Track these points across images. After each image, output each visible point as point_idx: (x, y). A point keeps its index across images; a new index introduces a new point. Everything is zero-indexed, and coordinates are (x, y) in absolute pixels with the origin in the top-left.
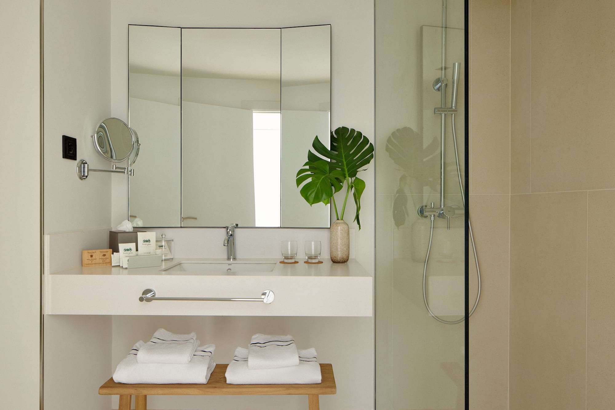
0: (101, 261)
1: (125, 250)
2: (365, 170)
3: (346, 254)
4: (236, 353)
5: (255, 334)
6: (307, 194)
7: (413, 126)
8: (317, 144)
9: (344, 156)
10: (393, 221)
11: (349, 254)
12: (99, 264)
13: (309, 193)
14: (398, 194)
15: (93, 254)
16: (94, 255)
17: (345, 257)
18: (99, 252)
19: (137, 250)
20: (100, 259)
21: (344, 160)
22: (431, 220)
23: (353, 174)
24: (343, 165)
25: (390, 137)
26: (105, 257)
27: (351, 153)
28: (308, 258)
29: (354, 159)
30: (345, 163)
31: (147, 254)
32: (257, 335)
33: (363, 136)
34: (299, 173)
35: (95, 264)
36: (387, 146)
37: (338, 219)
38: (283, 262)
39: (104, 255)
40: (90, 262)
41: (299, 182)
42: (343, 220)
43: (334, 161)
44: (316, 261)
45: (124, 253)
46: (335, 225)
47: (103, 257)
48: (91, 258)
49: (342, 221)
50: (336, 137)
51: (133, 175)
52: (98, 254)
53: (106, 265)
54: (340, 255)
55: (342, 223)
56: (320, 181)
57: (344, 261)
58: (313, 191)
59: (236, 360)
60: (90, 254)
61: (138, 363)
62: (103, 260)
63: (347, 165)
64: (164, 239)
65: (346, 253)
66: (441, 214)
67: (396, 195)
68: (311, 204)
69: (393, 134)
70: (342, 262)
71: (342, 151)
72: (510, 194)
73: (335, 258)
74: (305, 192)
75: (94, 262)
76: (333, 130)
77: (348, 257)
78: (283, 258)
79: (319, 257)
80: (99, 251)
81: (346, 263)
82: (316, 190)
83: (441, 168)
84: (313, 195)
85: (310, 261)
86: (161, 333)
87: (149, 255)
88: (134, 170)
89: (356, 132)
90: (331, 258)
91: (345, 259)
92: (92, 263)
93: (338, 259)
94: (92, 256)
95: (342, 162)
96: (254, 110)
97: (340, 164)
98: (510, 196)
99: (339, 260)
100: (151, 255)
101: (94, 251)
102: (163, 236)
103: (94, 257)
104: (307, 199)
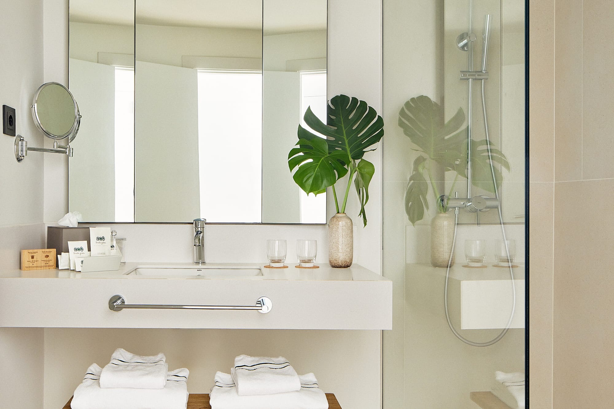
0: (43, 264)
1: (76, 249)
2: (373, 150)
3: (349, 257)
4: (216, 378)
5: (239, 355)
6: (302, 181)
7: (432, 95)
8: (310, 118)
9: (344, 132)
10: (406, 217)
11: (352, 257)
12: (41, 267)
13: (305, 179)
14: (412, 181)
15: (34, 255)
16: (36, 256)
17: (348, 260)
18: (41, 252)
19: (89, 250)
20: (42, 261)
21: (345, 138)
22: (455, 214)
23: (359, 155)
24: (344, 144)
25: (403, 109)
26: (48, 259)
27: (354, 128)
28: (300, 262)
29: (358, 136)
30: (346, 141)
31: (102, 255)
32: (242, 357)
33: (368, 107)
34: (291, 154)
35: (37, 267)
36: (400, 120)
37: (338, 213)
38: (269, 267)
39: (47, 256)
40: (31, 265)
41: (292, 165)
42: (345, 213)
43: (332, 139)
44: (310, 265)
45: (74, 253)
46: (336, 220)
47: (46, 259)
48: (31, 260)
49: (344, 215)
50: (334, 108)
51: (73, 156)
52: (40, 254)
53: (49, 269)
54: (341, 257)
55: (344, 217)
56: (319, 164)
57: (347, 265)
58: (310, 177)
59: (220, 386)
60: (31, 255)
61: (101, 388)
62: (46, 263)
63: (350, 145)
64: (115, 237)
65: (349, 255)
66: (468, 206)
67: (409, 183)
68: (307, 192)
69: (407, 104)
70: (344, 267)
71: (343, 126)
72: (554, 182)
73: (335, 262)
74: (299, 178)
75: (35, 265)
76: (330, 99)
77: (352, 260)
78: (269, 261)
79: (314, 261)
80: (41, 250)
81: (348, 268)
82: (314, 175)
83: (468, 149)
84: (310, 181)
85: (304, 265)
86: (121, 354)
87: (104, 256)
88: (73, 149)
89: (359, 102)
90: (330, 262)
91: (348, 263)
92: (34, 266)
93: (340, 262)
94: (33, 257)
95: (343, 141)
96: (199, 69)
97: (341, 142)
98: (554, 184)
99: (340, 264)
100: (106, 256)
101: (35, 251)
102: (114, 234)
103: (35, 259)
104: (302, 186)
